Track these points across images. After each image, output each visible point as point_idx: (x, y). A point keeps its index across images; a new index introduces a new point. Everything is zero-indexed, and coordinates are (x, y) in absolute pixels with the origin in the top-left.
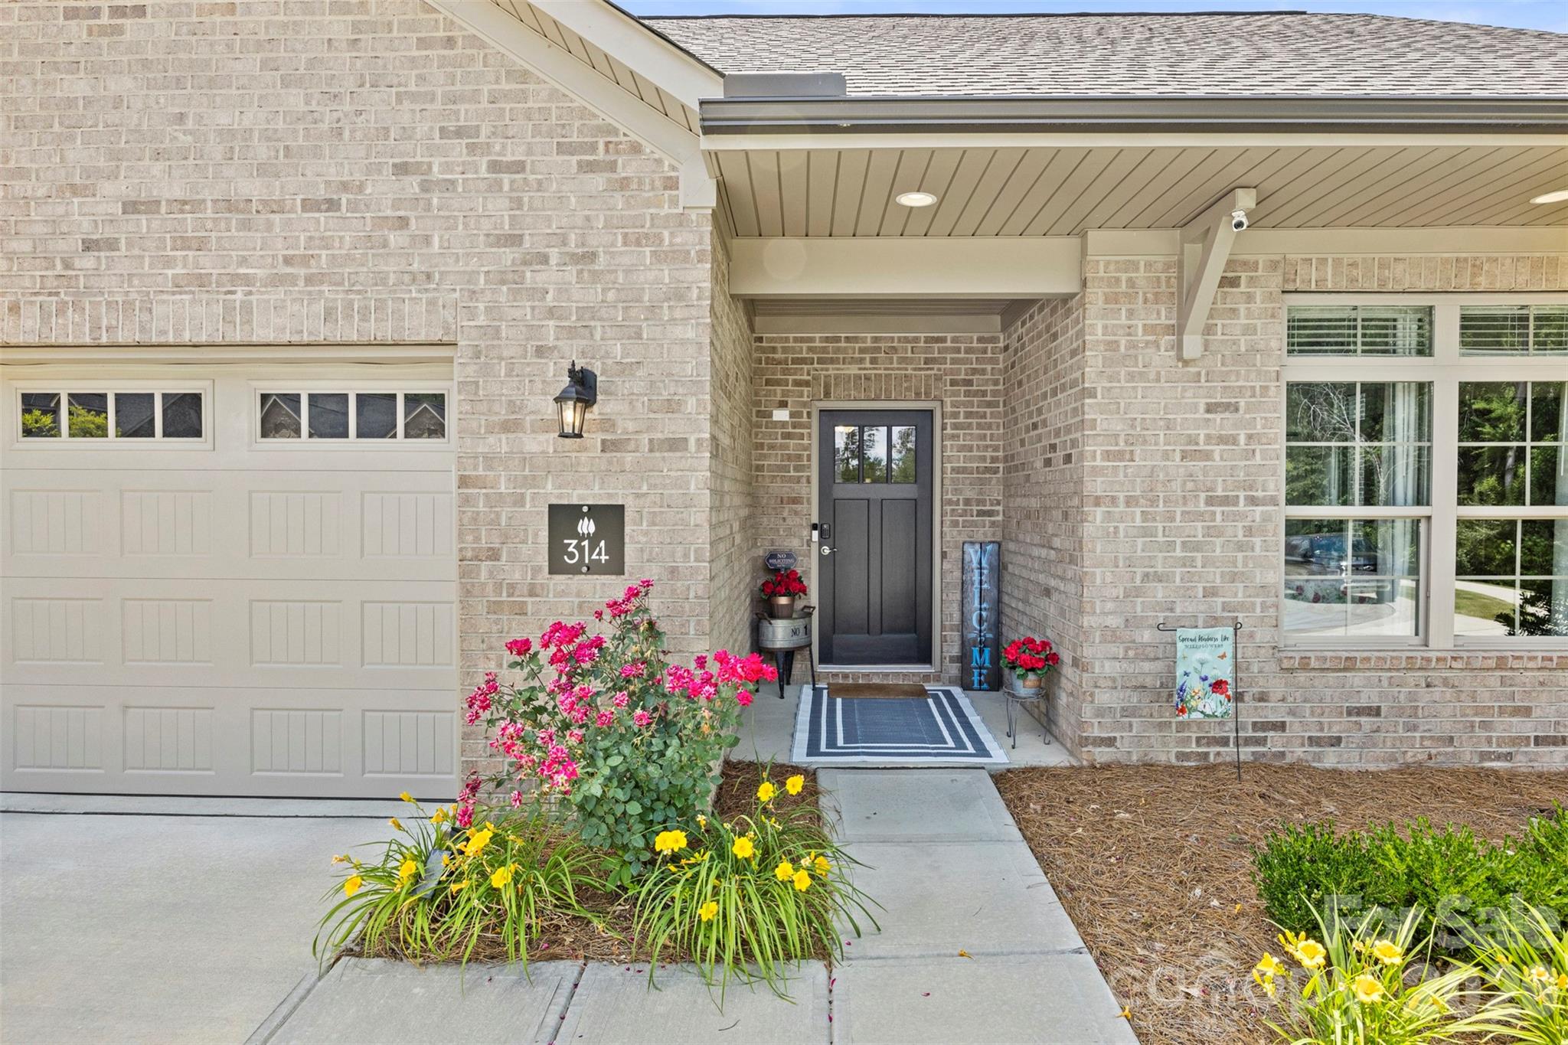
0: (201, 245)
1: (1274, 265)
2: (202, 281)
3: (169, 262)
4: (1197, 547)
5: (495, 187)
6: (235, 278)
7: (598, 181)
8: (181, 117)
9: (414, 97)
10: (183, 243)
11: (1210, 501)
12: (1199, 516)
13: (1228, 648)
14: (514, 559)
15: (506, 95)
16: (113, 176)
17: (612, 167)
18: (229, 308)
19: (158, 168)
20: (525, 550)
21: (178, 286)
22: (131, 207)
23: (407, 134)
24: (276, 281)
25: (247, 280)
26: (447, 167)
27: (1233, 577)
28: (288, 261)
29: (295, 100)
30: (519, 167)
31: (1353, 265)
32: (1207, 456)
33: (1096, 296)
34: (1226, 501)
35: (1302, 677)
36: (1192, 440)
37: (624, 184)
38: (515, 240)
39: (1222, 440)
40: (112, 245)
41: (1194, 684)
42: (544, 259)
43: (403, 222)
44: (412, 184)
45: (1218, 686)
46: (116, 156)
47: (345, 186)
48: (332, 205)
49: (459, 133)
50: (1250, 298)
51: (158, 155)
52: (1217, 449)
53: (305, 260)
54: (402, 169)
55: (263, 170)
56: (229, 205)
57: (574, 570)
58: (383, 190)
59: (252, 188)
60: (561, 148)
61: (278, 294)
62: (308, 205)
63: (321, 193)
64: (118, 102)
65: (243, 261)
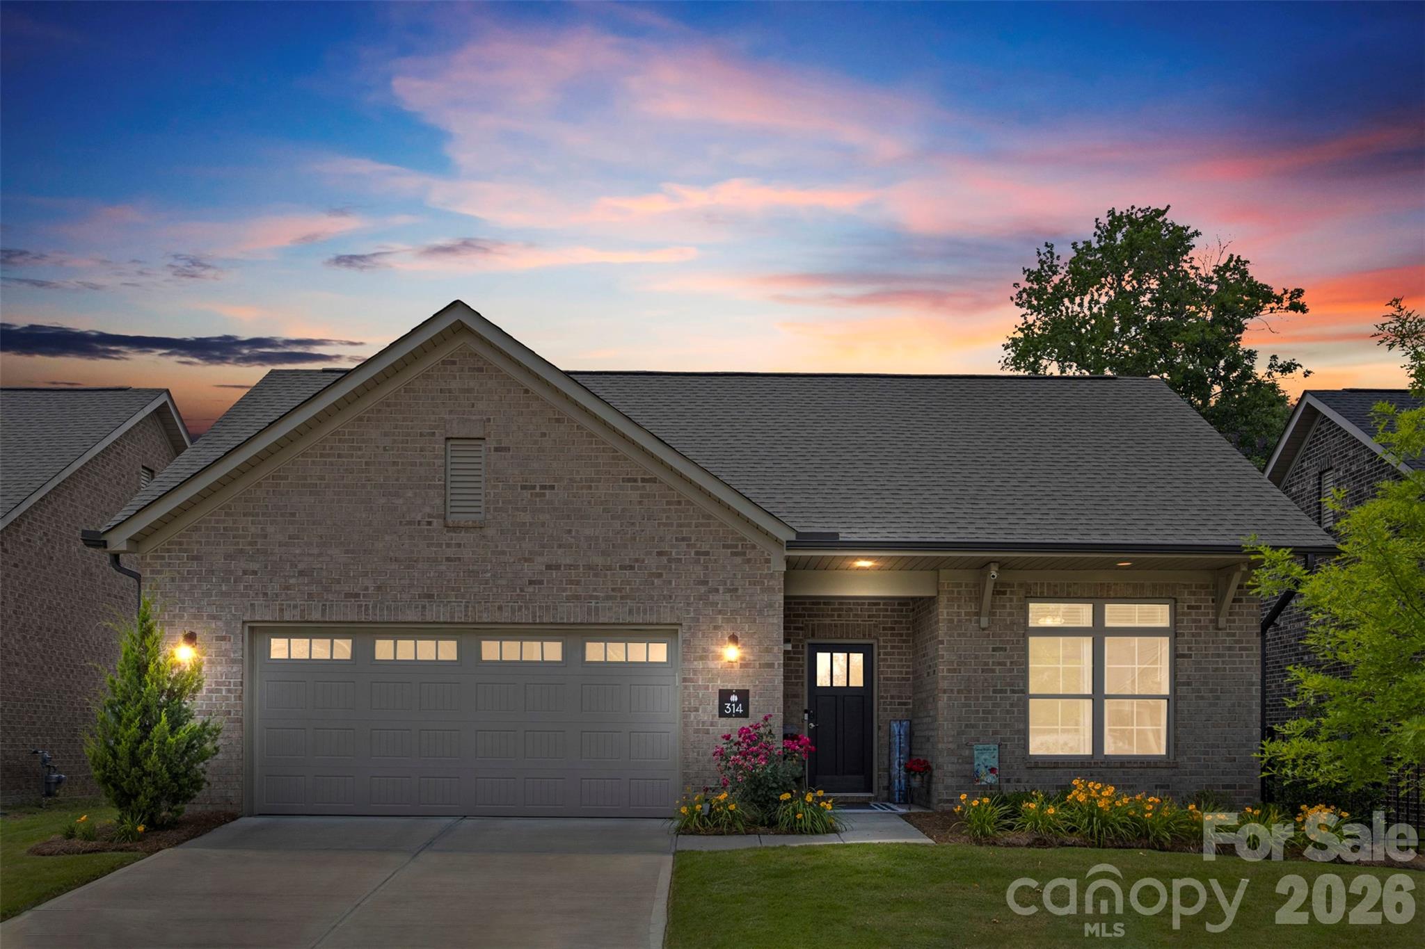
0: (578, 583)
1: (1021, 585)
2: (577, 597)
3: (565, 590)
4: (989, 712)
5: (698, 561)
6: (591, 597)
7: (738, 560)
8: (570, 532)
9: (665, 525)
10: (571, 582)
11: (994, 692)
12: (990, 698)
13: (996, 753)
14: (705, 711)
15: (702, 525)
16: (542, 554)
17: (744, 554)
18: (589, 609)
19: (560, 551)
20: (709, 708)
21: (568, 599)
22: (549, 567)
23: (662, 539)
24: (608, 598)
25: (597, 598)
26: (678, 553)
27: (1005, 726)
28: (613, 590)
29: (617, 524)
30: (707, 553)
31: (1056, 586)
32: (993, 671)
33: (943, 600)
34: (1001, 691)
35: (1036, 771)
36: (986, 664)
37: (749, 561)
38: (705, 583)
39: (1000, 664)
40: (541, 582)
41: (983, 770)
42: (717, 591)
43: (660, 575)
44: (664, 559)
45: (992, 770)
46: (543, 546)
47: (637, 560)
48: (632, 568)
49: (683, 539)
50: (1011, 600)
51: (560, 546)
52: (997, 668)
53: (620, 590)
54: (660, 554)
55: (604, 553)
56: (589, 567)
57: (730, 716)
58: (652, 562)
59: (599, 560)
60: (725, 547)
61: (609, 604)
62: (622, 568)
63: (627, 563)
64: (543, 525)
65: (595, 590)
